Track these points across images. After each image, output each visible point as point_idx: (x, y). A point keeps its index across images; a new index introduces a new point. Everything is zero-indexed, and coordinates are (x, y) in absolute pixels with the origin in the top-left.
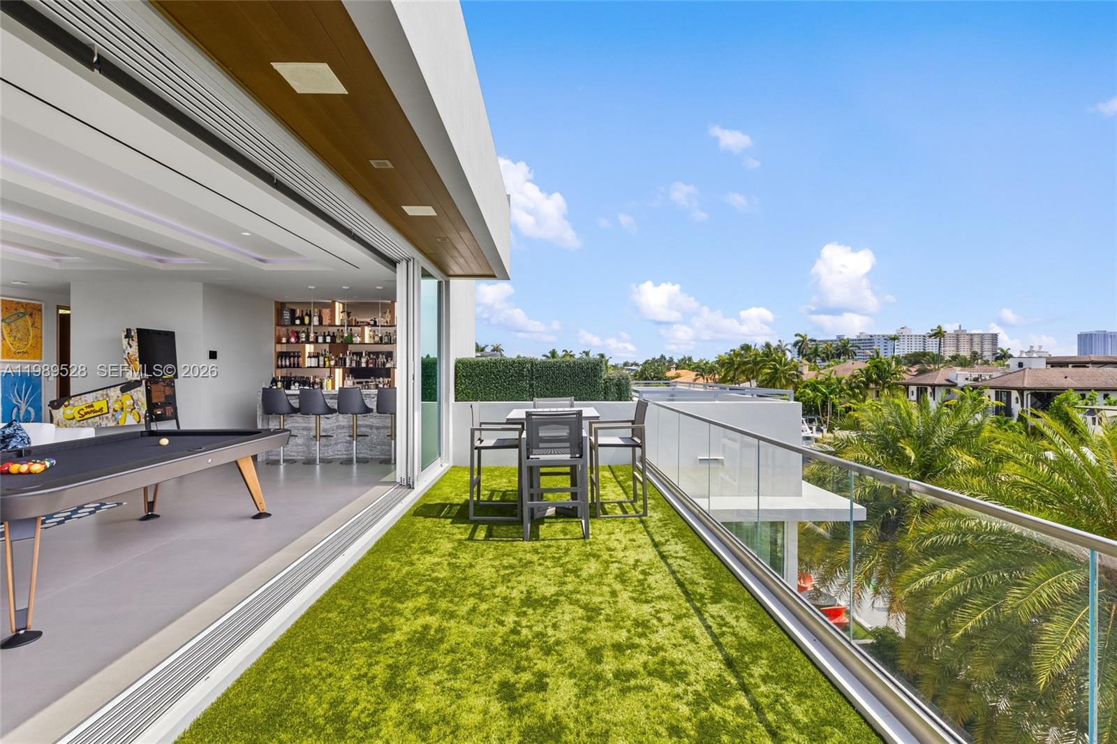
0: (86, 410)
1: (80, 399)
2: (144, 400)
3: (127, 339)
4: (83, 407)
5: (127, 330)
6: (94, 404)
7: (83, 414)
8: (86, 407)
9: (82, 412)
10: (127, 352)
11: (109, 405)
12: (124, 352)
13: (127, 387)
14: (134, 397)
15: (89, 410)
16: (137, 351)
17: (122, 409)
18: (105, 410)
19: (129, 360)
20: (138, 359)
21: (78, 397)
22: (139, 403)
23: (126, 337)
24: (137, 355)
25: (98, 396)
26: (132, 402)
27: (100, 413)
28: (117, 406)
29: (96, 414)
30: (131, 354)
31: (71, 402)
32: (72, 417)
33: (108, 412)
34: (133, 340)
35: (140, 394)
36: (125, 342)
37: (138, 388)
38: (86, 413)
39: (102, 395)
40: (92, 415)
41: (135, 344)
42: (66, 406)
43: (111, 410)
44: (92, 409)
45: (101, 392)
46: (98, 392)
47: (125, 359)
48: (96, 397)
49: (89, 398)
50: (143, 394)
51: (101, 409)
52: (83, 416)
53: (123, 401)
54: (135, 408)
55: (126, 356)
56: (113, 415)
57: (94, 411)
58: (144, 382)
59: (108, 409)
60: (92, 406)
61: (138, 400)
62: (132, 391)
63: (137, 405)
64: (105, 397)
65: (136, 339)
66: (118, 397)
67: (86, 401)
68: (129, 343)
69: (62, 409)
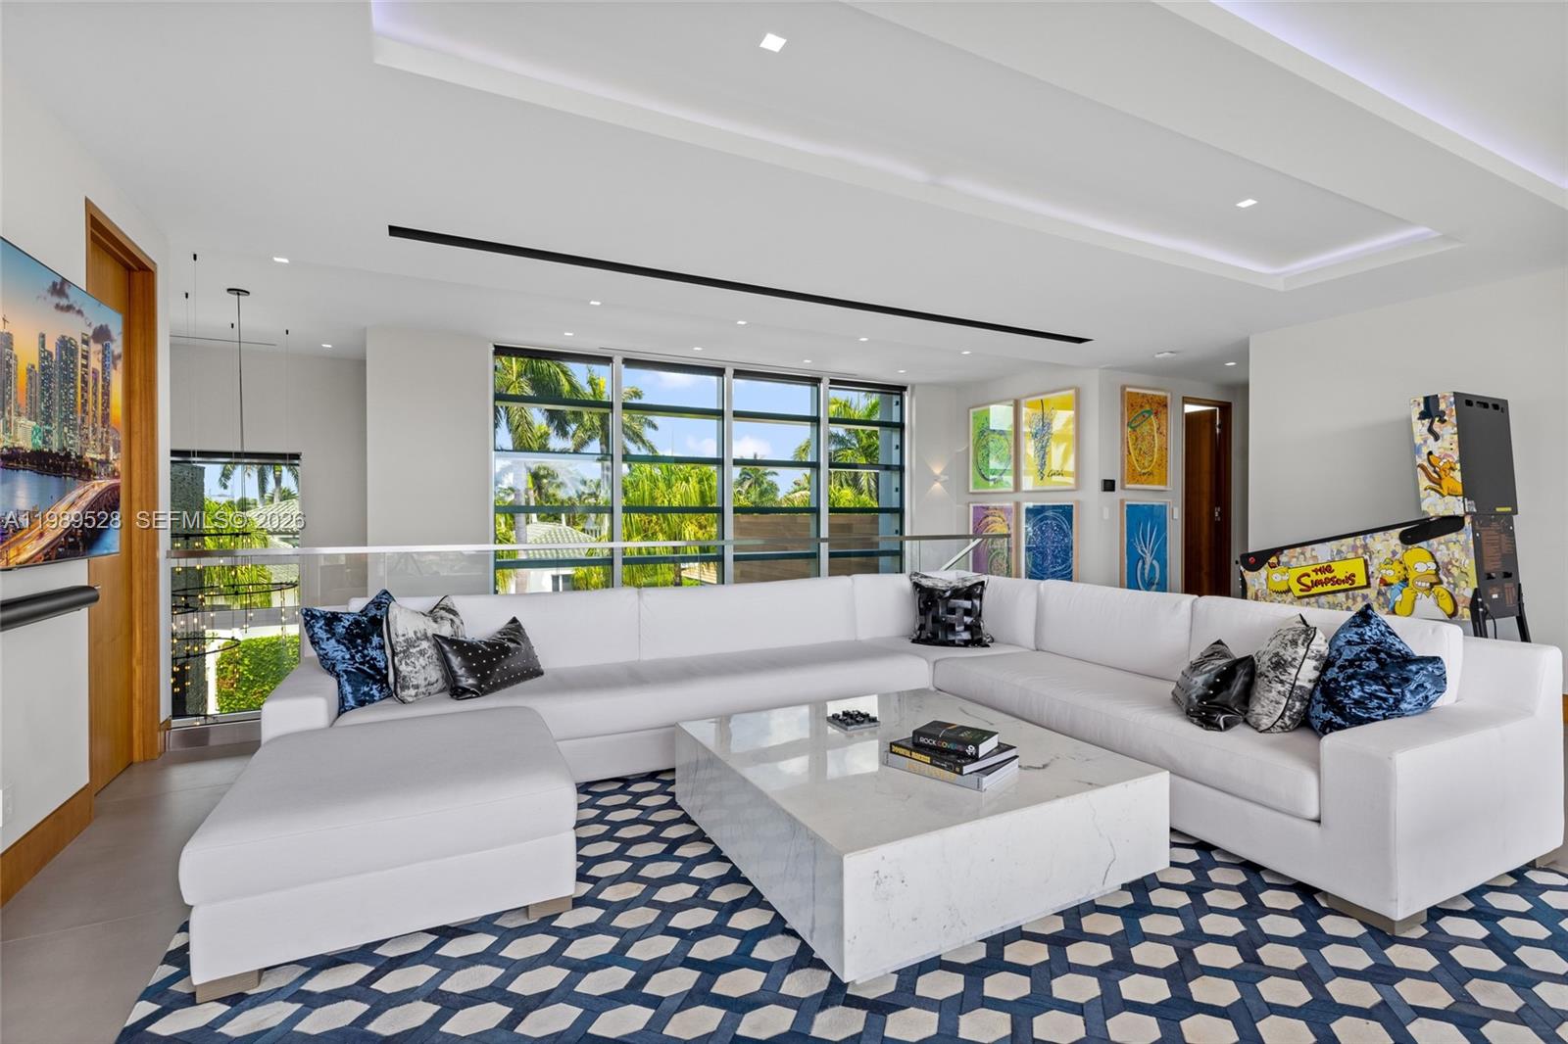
0: (1315, 578)
1: (1303, 553)
2: (1469, 564)
3: (1427, 422)
4: (1308, 570)
5: (1427, 399)
6: (1334, 566)
7: (1310, 584)
8: (1315, 571)
9: (1306, 581)
10: (1425, 451)
11: (1371, 569)
12: (1416, 450)
13: (1419, 531)
14: (1438, 555)
15: (1321, 577)
16: (1455, 446)
17: (1405, 581)
18: (1361, 580)
19: (1430, 469)
20: (1458, 466)
21: (1298, 550)
22: (1455, 571)
23: (1423, 416)
24: (1456, 457)
25: (1344, 549)
26: (1433, 566)
27: (1347, 586)
28: (1392, 574)
29: (1337, 587)
30: (1436, 454)
31: (1283, 559)
32: (1286, 588)
33: (1368, 585)
34: (1443, 421)
35: (1457, 551)
36: (1420, 428)
37: (1453, 536)
38: (1316, 583)
39: (1354, 548)
40: (1329, 588)
41: (1449, 432)
42: (1273, 566)
43: (1375, 582)
44: (1330, 575)
45: (1350, 540)
46: (1344, 541)
47: (1422, 467)
48: (1339, 552)
49: (1323, 552)
50: (1465, 549)
51: (1351, 578)
52: (1309, 588)
53: (1407, 563)
54: (1440, 582)
55: (1422, 460)
56: (1379, 593)
57: (1335, 581)
58: (1468, 520)
59: (1368, 578)
60: (1329, 569)
61: (1450, 563)
62: (1434, 542)
63: (1449, 573)
64: (1360, 551)
65: (1452, 418)
66: (1394, 553)
67: (1315, 557)
68: (1430, 430)
69: (1264, 572)
